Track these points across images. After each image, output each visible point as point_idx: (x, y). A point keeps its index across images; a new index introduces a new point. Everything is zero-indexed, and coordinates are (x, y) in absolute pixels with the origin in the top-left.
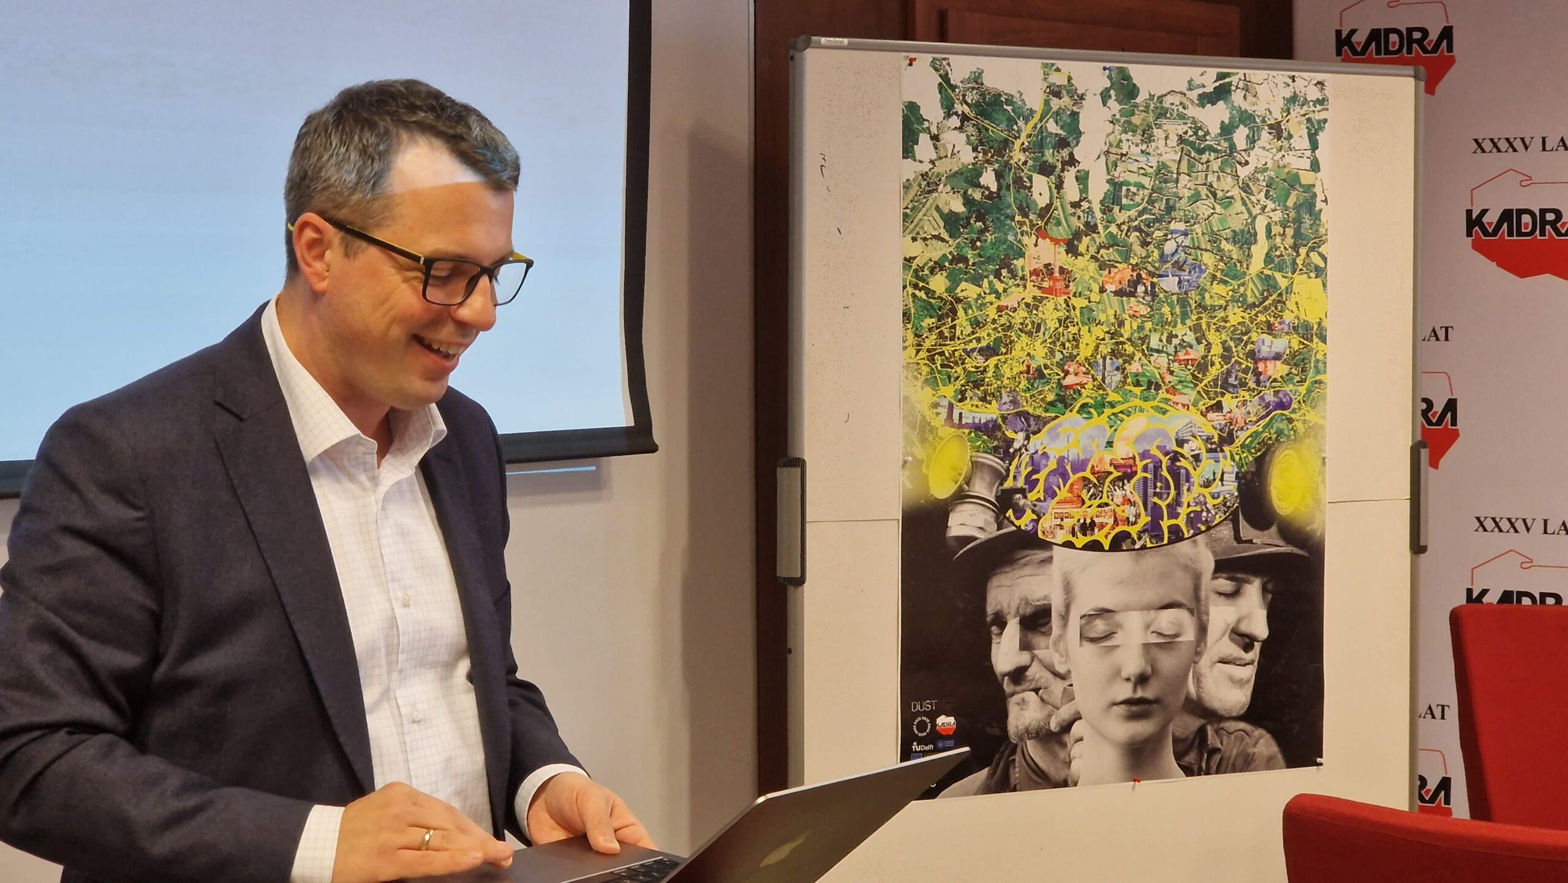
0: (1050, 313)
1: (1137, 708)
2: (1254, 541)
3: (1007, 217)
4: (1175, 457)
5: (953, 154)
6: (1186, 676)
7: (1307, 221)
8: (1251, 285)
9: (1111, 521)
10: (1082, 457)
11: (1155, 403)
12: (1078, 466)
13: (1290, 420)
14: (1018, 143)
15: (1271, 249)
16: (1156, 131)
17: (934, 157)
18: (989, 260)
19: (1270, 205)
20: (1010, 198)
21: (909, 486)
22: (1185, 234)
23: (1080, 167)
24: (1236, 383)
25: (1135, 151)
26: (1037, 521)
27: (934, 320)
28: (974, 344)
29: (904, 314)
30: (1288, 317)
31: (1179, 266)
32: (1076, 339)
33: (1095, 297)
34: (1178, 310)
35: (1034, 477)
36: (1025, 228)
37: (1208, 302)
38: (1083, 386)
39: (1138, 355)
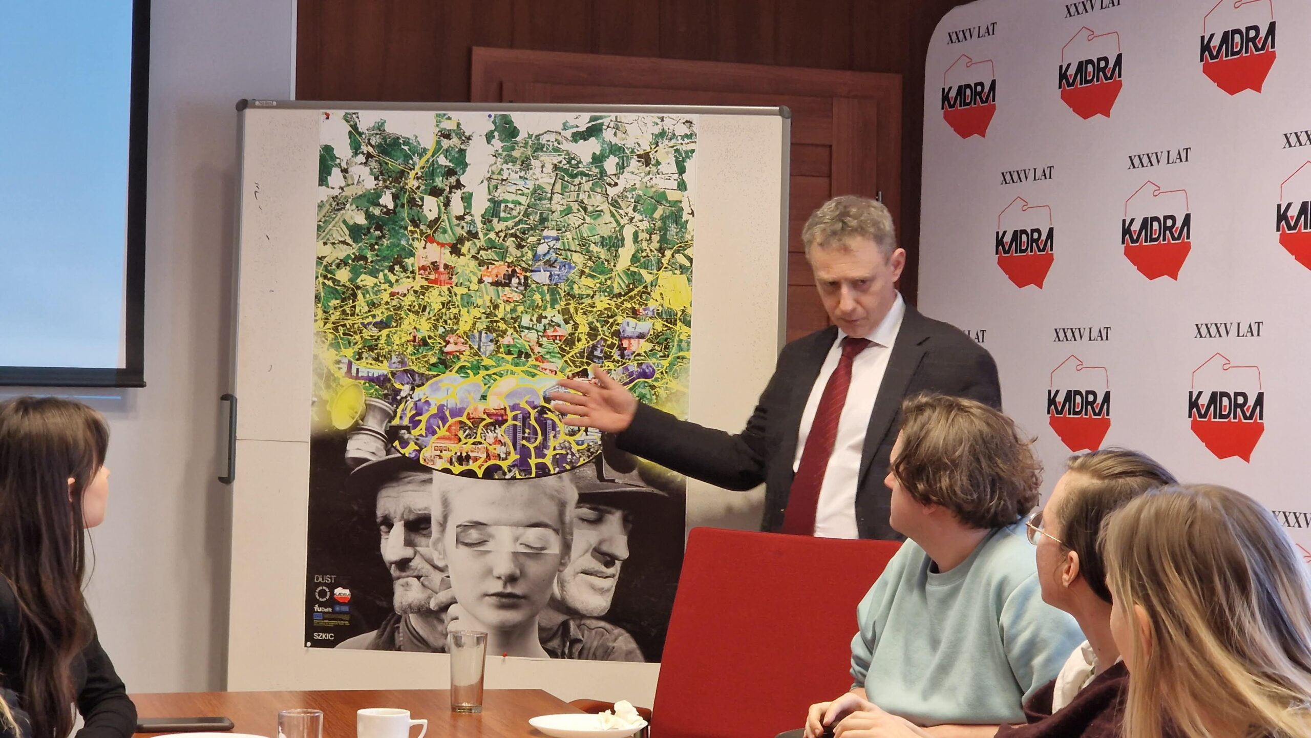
0: (435, 298)
1: (507, 601)
2: (616, 481)
3: (401, 227)
4: (543, 411)
5: (359, 182)
6: (550, 582)
7: (673, 229)
8: (618, 279)
9: (484, 456)
10: (459, 406)
11: (525, 368)
12: (457, 412)
13: (653, 387)
14: (412, 174)
15: (637, 251)
16: (533, 162)
17: (343, 184)
18: (385, 259)
19: (638, 217)
20: (405, 213)
21: (317, 419)
22: (557, 239)
23: (465, 190)
24: (602, 355)
25: (514, 177)
26: (419, 451)
27: (338, 301)
28: (370, 319)
29: (316, 297)
30: (652, 305)
31: (550, 264)
32: (456, 318)
33: (475, 286)
34: (548, 297)
35: (417, 418)
36: (416, 236)
37: (576, 291)
38: (461, 353)
39: (510, 331)
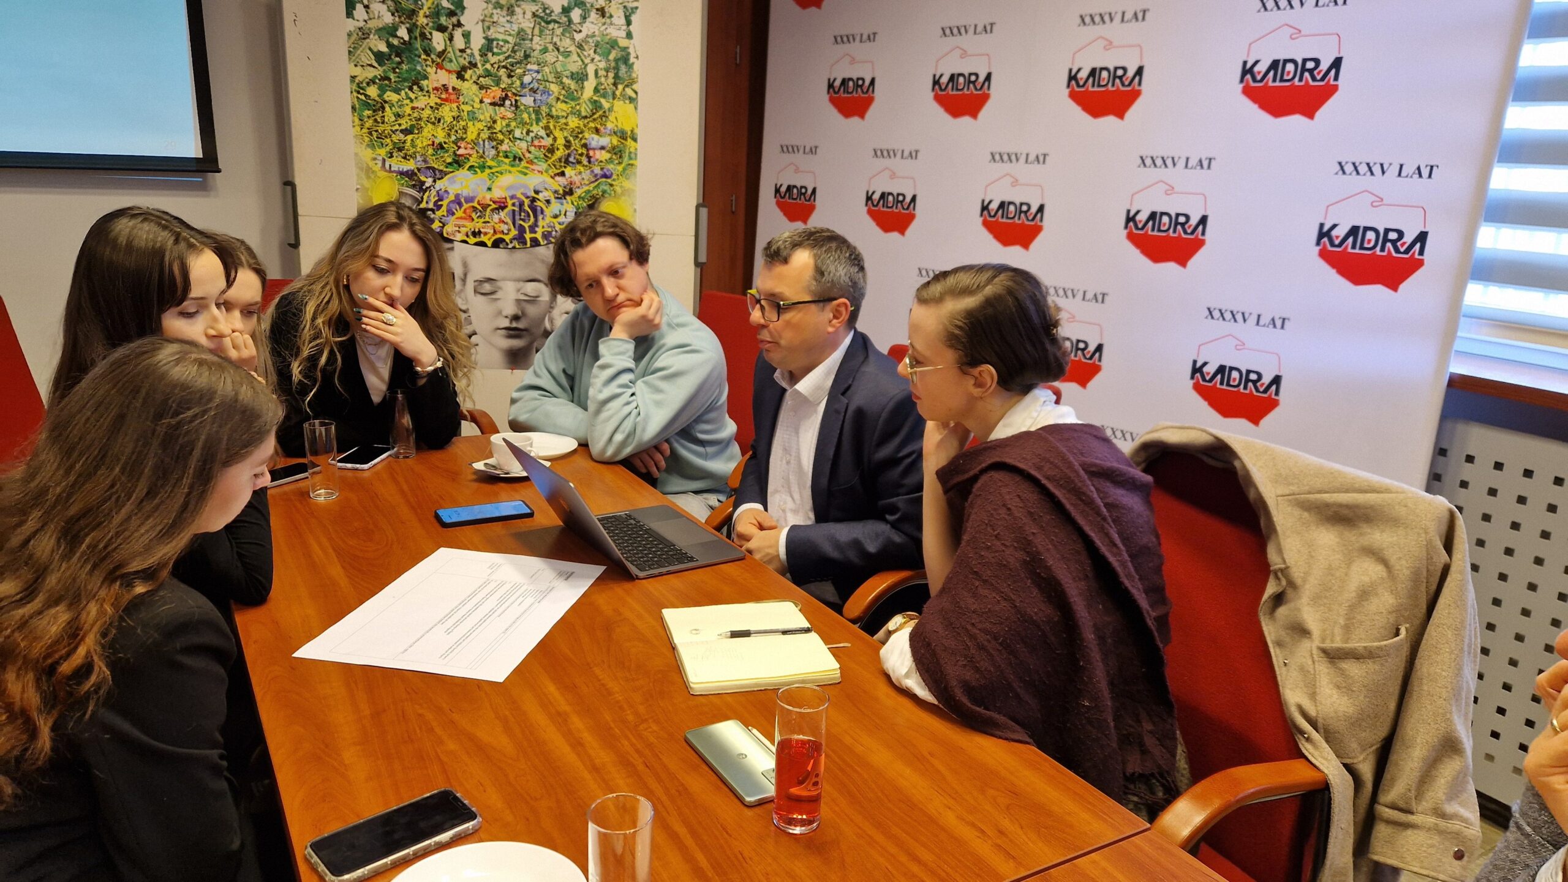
0: (447, 113)
1: (513, 332)
3: (416, 55)
4: (534, 200)
5: (379, 17)
6: (544, 319)
7: (623, 69)
8: (584, 105)
9: (492, 231)
10: (471, 195)
11: (519, 169)
12: (469, 200)
13: (611, 185)
14: (421, 13)
15: (598, 85)
16: (517, 9)
17: (366, 18)
18: (405, 80)
19: (597, 58)
20: (418, 44)
21: (361, 202)
22: (538, 72)
23: (465, 28)
24: (574, 161)
25: (502, 20)
26: (443, 227)
27: (370, 112)
28: (397, 127)
29: (353, 108)
30: (610, 125)
31: (534, 91)
32: (465, 129)
33: (477, 105)
34: (533, 116)
35: (440, 203)
36: (428, 63)
37: (554, 113)
38: (470, 155)
39: (507, 141)
